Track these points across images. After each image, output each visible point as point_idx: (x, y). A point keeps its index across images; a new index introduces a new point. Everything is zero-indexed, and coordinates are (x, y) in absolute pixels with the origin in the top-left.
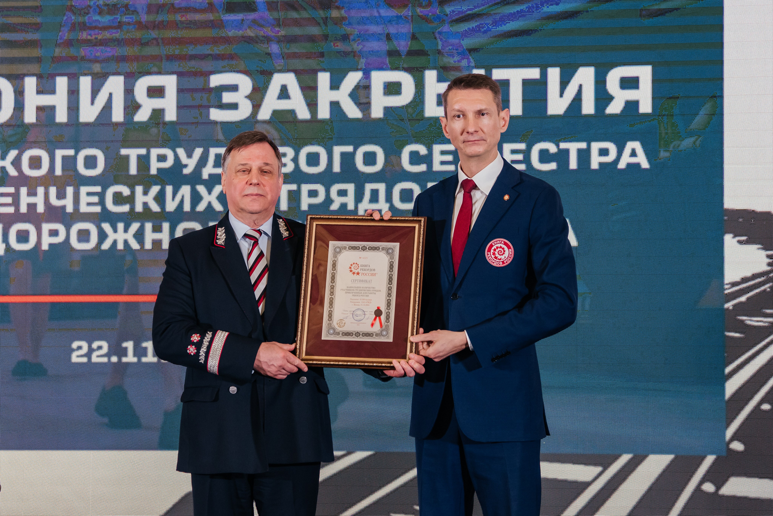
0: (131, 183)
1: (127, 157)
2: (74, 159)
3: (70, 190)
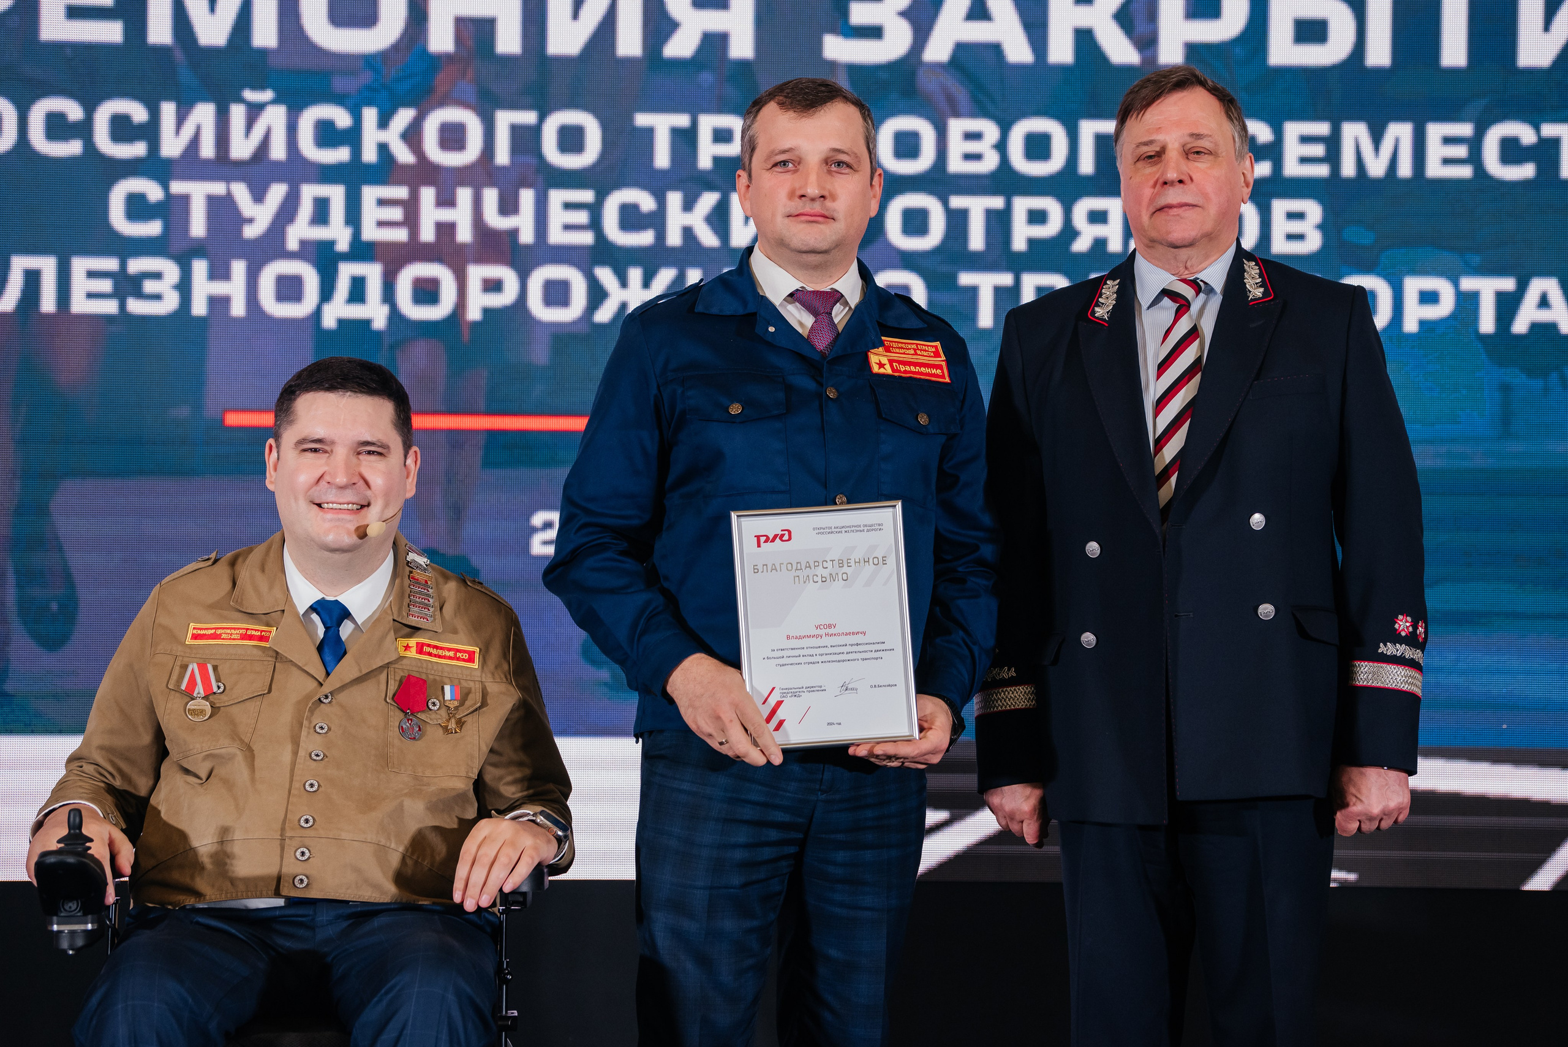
0: (659, 185)
1: (650, 132)
2: (535, 131)
3: (527, 197)
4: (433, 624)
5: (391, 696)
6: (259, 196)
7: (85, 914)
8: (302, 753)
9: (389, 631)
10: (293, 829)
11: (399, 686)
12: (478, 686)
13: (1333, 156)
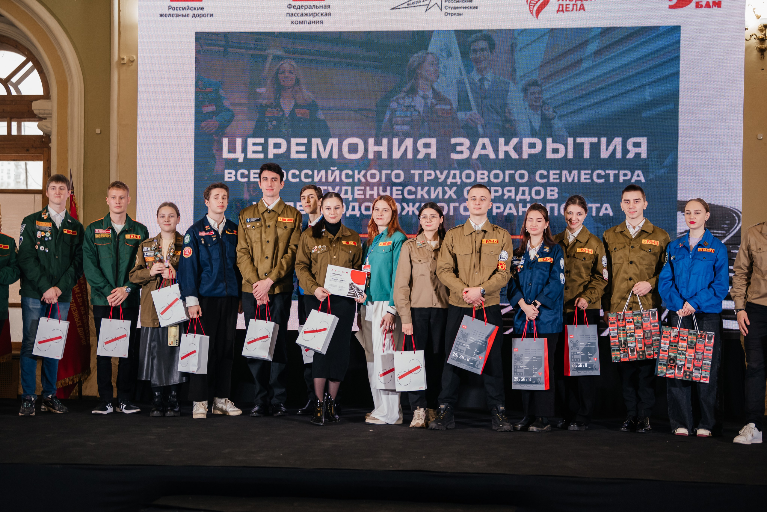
0: (416, 186)
1: (414, 174)
2: (390, 175)
3: (388, 188)
13: (560, 178)
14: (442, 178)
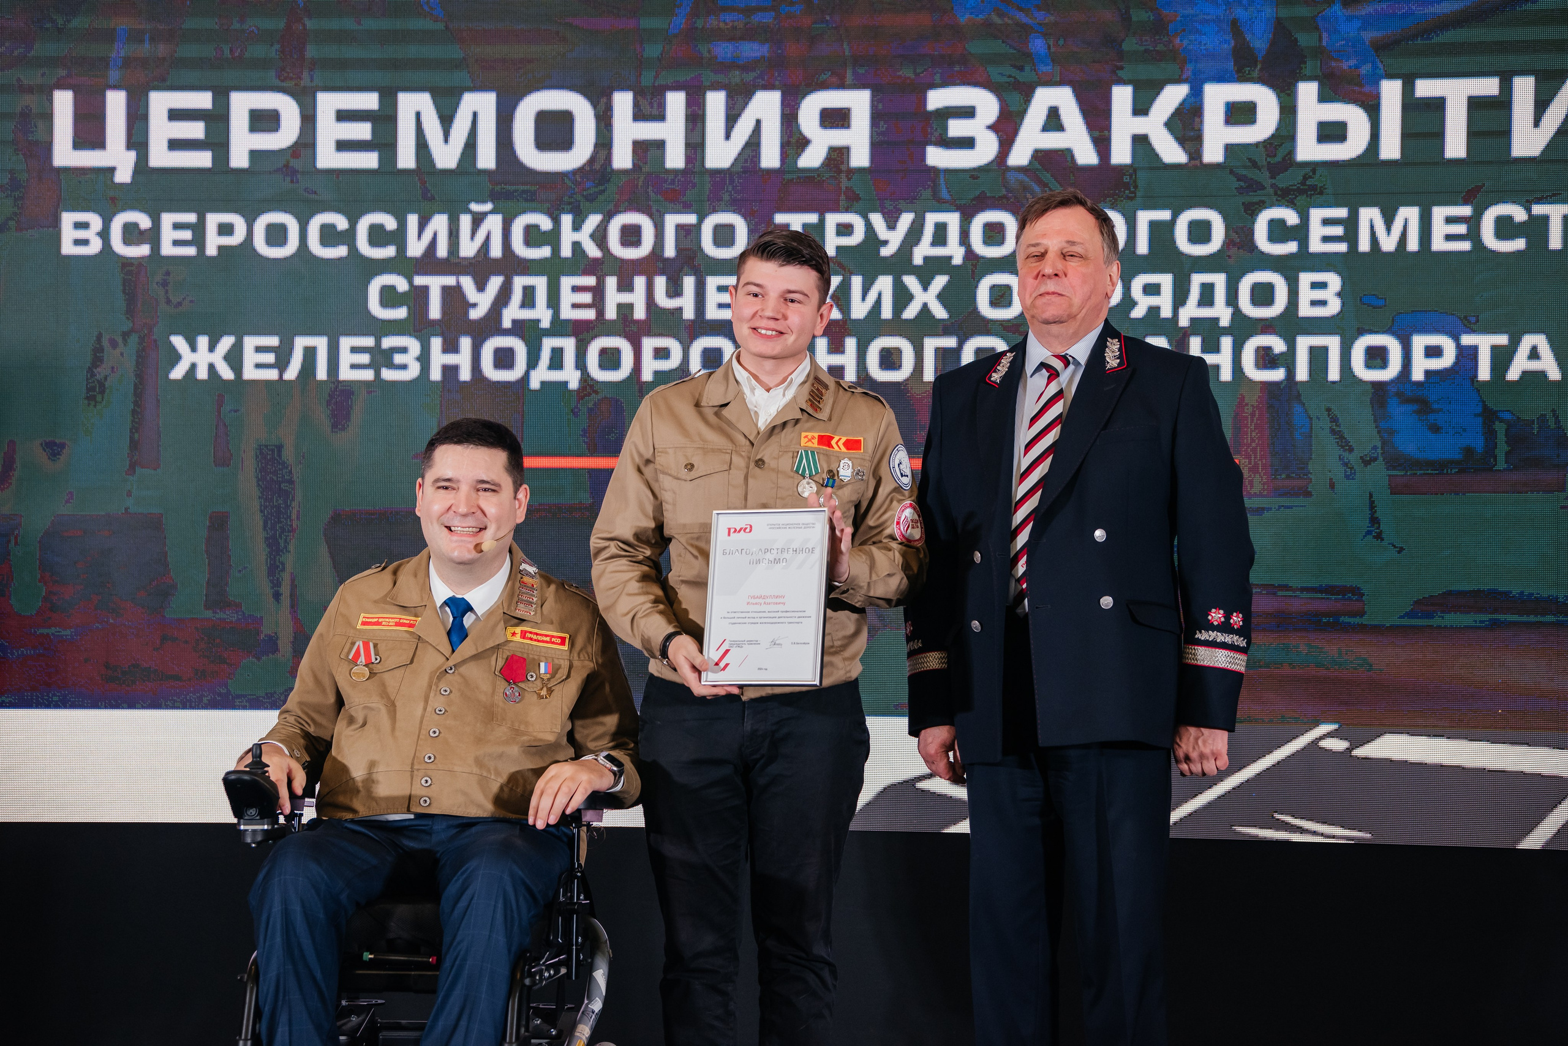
2: (696, 229)
3: (689, 283)
4: (534, 617)
5: (499, 670)
6: (481, 287)
7: (262, 818)
8: (429, 709)
9: (500, 620)
10: (419, 763)
11: (505, 663)
12: (567, 663)
13: (1351, 235)
14: (893, 240)
